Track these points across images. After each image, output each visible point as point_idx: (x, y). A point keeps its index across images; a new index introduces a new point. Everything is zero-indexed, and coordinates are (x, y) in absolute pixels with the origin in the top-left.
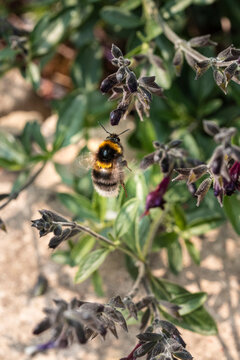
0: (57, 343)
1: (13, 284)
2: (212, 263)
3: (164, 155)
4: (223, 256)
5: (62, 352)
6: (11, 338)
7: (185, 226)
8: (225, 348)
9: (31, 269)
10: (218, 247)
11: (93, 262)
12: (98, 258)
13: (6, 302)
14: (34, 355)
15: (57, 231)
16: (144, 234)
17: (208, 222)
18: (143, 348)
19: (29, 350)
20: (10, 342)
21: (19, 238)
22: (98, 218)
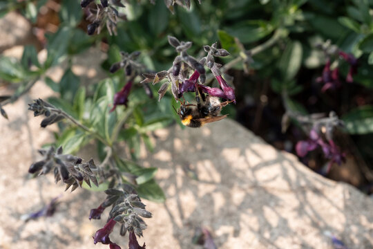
0: (44, 212)
1: (12, 170)
2: (163, 156)
3: (128, 63)
4: (172, 150)
5: (49, 219)
6: (10, 209)
7: (143, 124)
8: (172, 217)
9: (26, 159)
10: (168, 144)
11: (73, 143)
12: (77, 141)
13: (7, 183)
14: (27, 221)
15: (47, 113)
16: (112, 125)
17: (160, 120)
18: (110, 200)
19: (24, 218)
20: (9, 212)
21: (18, 137)
22: (78, 117)
